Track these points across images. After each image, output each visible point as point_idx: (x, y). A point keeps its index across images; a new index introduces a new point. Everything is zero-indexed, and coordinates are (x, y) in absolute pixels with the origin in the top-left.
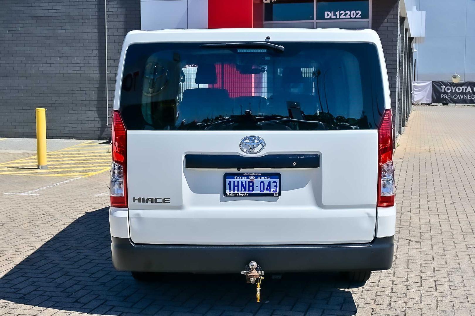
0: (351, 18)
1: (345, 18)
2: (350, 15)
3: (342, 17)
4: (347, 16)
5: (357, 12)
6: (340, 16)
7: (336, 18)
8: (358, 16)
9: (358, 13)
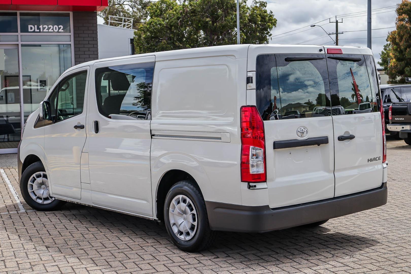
0: (54, 32)
1: (48, 32)
2: (53, 29)
3: (45, 30)
4: (50, 30)
5: (59, 26)
6: (43, 30)
7: (40, 32)
8: (60, 30)
9: (61, 28)
